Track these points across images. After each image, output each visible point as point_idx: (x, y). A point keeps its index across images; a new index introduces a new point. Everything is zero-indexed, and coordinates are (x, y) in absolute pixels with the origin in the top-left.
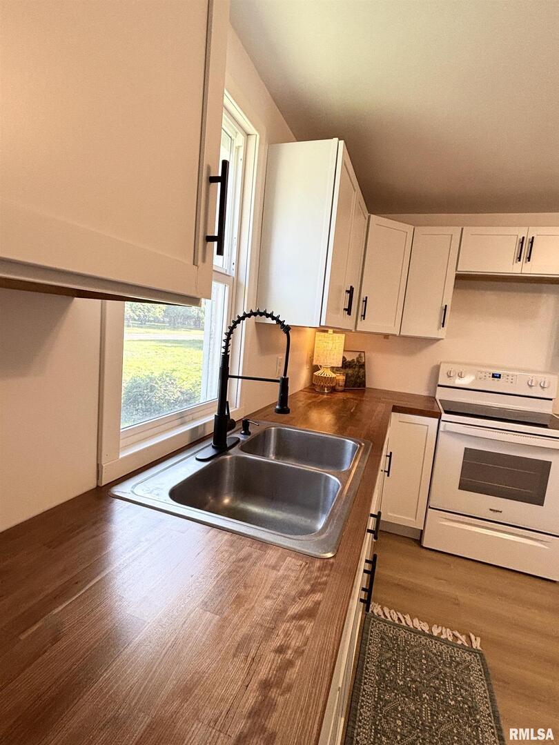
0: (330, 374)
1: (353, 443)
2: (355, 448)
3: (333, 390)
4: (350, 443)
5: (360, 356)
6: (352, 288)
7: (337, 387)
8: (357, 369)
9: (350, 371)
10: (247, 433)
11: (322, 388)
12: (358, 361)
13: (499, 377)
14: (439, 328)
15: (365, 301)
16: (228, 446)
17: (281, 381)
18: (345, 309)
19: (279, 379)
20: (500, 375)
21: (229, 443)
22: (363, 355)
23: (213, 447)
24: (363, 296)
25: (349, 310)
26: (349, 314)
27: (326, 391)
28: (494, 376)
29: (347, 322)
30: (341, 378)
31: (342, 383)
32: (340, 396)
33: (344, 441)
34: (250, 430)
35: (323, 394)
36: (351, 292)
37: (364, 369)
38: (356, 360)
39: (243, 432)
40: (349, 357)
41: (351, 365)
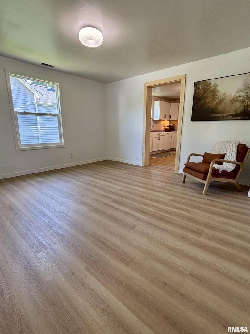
7: (168, 129)
40: (171, 125)
41: (172, 126)
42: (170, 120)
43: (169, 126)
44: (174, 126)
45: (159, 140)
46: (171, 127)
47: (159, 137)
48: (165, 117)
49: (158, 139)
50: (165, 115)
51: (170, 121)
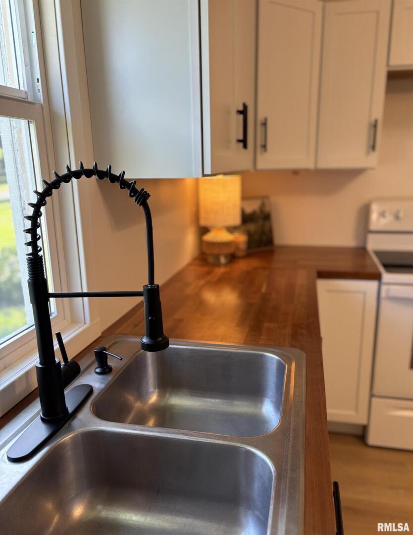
0: (226, 237)
1: (276, 357)
2: (281, 369)
3: (233, 258)
4: (272, 358)
6: (245, 107)
7: (238, 253)
8: (260, 222)
9: (252, 227)
10: (105, 370)
11: (217, 257)
12: (261, 211)
14: (368, 153)
15: (265, 124)
16: (70, 410)
17: (145, 294)
18: (239, 141)
19: (141, 289)
21: (70, 406)
22: (266, 201)
23: (42, 419)
24: (261, 116)
25: (244, 142)
26: (245, 146)
27: (223, 262)
29: (242, 159)
30: (240, 238)
31: (243, 246)
32: (242, 266)
33: (262, 356)
34: (109, 363)
35: (218, 265)
36: (244, 112)
38: (258, 211)
39: (98, 370)
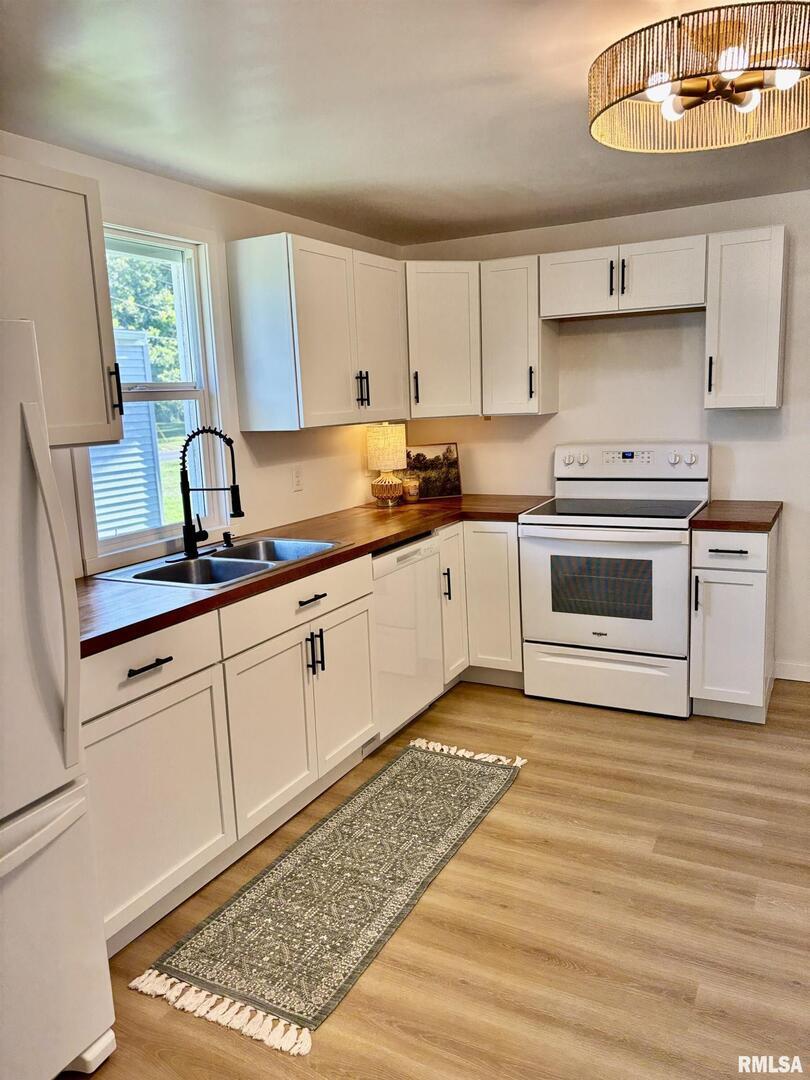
0: (393, 480)
3: (402, 501)
5: (449, 450)
7: (409, 498)
8: (444, 469)
9: (427, 474)
11: (385, 500)
12: (446, 458)
13: (632, 457)
14: (526, 399)
15: (416, 377)
18: (358, 399)
20: (633, 453)
22: (453, 447)
27: (390, 504)
28: (625, 456)
30: (412, 484)
31: (413, 491)
32: (415, 509)
37: (457, 468)
38: (441, 457)
40: (430, 454)
41: (434, 464)
42: (419, 411)
43: (416, 464)
44: (454, 464)
45: (316, 664)
46: (433, 474)
47: (315, 639)
48: (363, 400)
49: (299, 657)
50: (362, 378)
51: (411, 425)
